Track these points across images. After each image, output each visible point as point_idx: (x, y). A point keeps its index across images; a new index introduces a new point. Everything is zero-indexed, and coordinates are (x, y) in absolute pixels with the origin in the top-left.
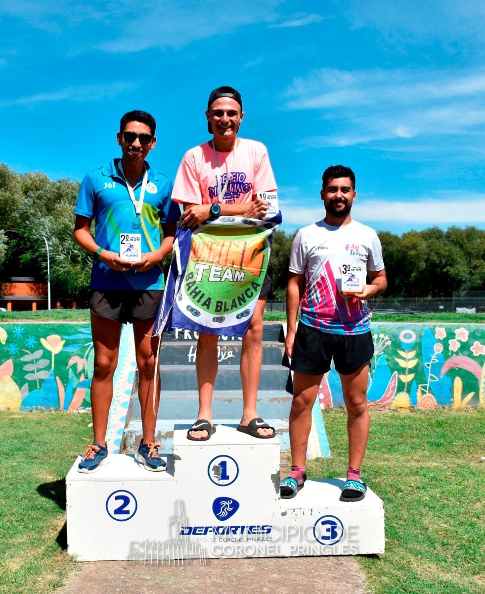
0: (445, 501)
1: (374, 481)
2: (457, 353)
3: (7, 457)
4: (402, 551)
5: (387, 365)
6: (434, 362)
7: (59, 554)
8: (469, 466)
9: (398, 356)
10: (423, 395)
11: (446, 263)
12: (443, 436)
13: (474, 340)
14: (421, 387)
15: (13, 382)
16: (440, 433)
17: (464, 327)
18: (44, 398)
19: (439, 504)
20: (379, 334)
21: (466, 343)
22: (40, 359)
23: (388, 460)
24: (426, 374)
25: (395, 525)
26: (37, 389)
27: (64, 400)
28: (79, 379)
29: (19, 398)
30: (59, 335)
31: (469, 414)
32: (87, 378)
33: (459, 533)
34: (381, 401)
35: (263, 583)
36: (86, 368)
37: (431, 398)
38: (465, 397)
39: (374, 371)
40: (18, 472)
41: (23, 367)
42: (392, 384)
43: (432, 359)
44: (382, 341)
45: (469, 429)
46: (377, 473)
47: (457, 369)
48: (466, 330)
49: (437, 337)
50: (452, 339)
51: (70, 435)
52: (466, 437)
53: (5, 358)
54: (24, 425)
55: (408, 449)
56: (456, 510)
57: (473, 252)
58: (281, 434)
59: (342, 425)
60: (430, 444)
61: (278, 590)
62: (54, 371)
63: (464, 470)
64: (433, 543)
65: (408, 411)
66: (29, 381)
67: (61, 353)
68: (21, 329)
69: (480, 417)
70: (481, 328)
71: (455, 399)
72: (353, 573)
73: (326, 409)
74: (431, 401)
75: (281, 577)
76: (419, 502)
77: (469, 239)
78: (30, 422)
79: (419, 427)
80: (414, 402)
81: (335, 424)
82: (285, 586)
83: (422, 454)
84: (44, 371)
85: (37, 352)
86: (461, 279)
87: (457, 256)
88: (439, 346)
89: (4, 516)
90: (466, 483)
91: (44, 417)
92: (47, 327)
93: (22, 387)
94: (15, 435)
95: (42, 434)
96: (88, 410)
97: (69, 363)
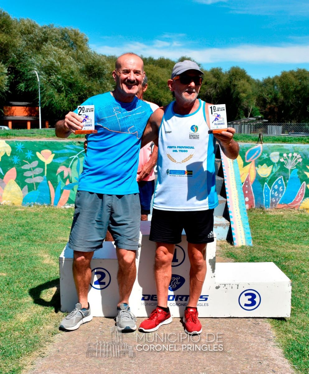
1: (284, 264)
3: (14, 240)
5: (298, 177)
9: (307, 170)
15: (17, 184)
18: (39, 197)
20: (293, 153)
22: (36, 168)
23: (295, 249)
25: (299, 297)
26: (34, 190)
27: (54, 198)
28: (65, 183)
29: (21, 196)
30: (50, 150)
32: (71, 183)
34: (292, 204)
36: (70, 175)
39: (287, 181)
41: (24, 173)
42: (301, 191)
44: (295, 158)
46: (287, 258)
51: (59, 224)
53: (10, 167)
54: (25, 216)
58: (216, 228)
59: (262, 221)
62: (46, 177)
66: (28, 184)
67: (52, 163)
68: (21, 145)
72: (267, 330)
73: (250, 209)
78: (30, 214)
81: (256, 220)
84: (39, 177)
85: (34, 162)
91: (40, 210)
92: (41, 143)
93: (23, 188)
94: (19, 224)
95: (39, 223)
96: (73, 206)
97: (58, 171)
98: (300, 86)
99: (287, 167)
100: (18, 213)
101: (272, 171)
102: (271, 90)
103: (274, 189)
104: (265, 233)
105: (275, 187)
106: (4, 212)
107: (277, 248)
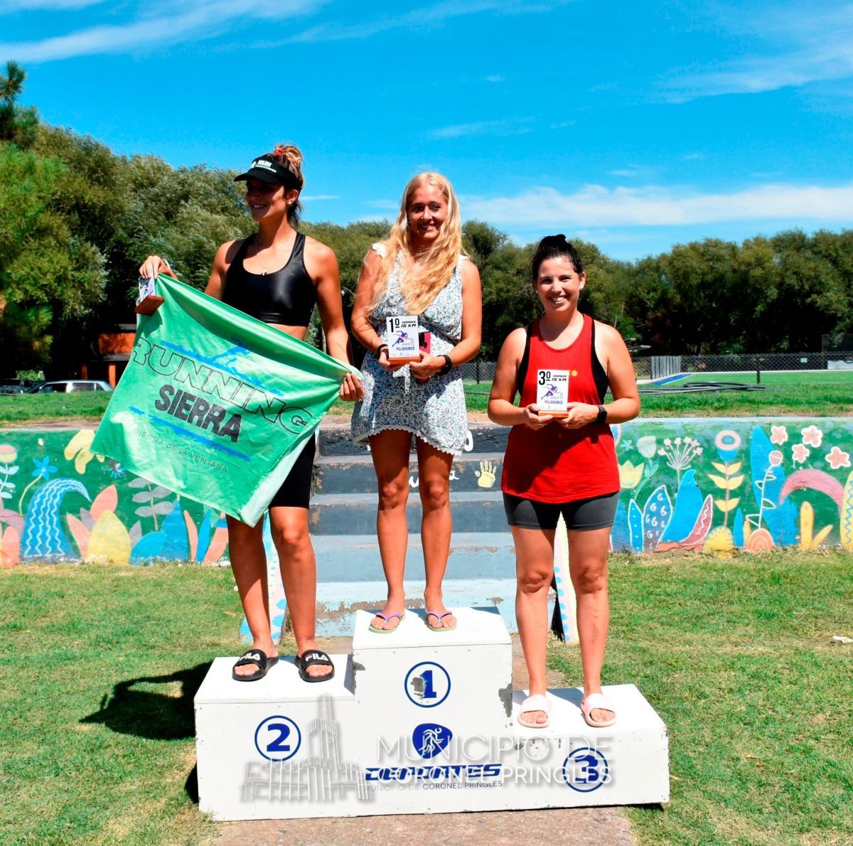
0: (770, 712)
2: (804, 465)
3: (110, 646)
4: (695, 796)
5: (697, 485)
6: (769, 480)
7: (187, 810)
8: (814, 651)
9: (714, 471)
10: (753, 530)
11: (810, 289)
12: (779, 600)
13: (831, 445)
14: (749, 518)
15: (118, 520)
16: (775, 595)
17: (817, 425)
18: (166, 545)
19: (760, 717)
20: (683, 438)
21: (819, 450)
22: (157, 484)
23: (689, 643)
24: (757, 500)
25: (692, 754)
26: (154, 530)
27: (196, 547)
28: (219, 513)
29: (127, 545)
31: (824, 560)
33: (786, 764)
34: (687, 542)
37: (766, 535)
38: (818, 532)
39: (676, 495)
40: (126, 673)
41: (132, 497)
42: (705, 514)
43: (766, 475)
44: (688, 448)
45: (819, 587)
46: (671, 667)
47: (805, 489)
48: (818, 428)
49: (774, 440)
50: (798, 443)
51: (206, 606)
52: (813, 600)
53: (104, 484)
54: (135, 589)
55: (722, 623)
56: (785, 726)
59: (625, 582)
60: (756, 615)
62: (180, 502)
63: (805, 659)
64: (744, 783)
65: (730, 556)
66: (142, 519)
69: (839, 565)
70: (842, 425)
71: (802, 536)
72: (620, 835)
74: (765, 540)
76: (730, 715)
77: (848, 249)
78: (144, 583)
79: (744, 584)
80: (739, 541)
81: (614, 581)
83: (743, 632)
84: (165, 502)
86: (835, 315)
87: (828, 277)
88: (776, 454)
89: (106, 748)
90: (805, 681)
91: (167, 573)
93: (131, 527)
94: (122, 607)
95: (162, 605)
98: (711, 274)
99: (673, 466)
100: (121, 583)
101: (643, 474)
102: (655, 282)
103: (649, 511)
104: (631, 610)
105: (651, 508)
106: (90, 580)
107: (653, 643)
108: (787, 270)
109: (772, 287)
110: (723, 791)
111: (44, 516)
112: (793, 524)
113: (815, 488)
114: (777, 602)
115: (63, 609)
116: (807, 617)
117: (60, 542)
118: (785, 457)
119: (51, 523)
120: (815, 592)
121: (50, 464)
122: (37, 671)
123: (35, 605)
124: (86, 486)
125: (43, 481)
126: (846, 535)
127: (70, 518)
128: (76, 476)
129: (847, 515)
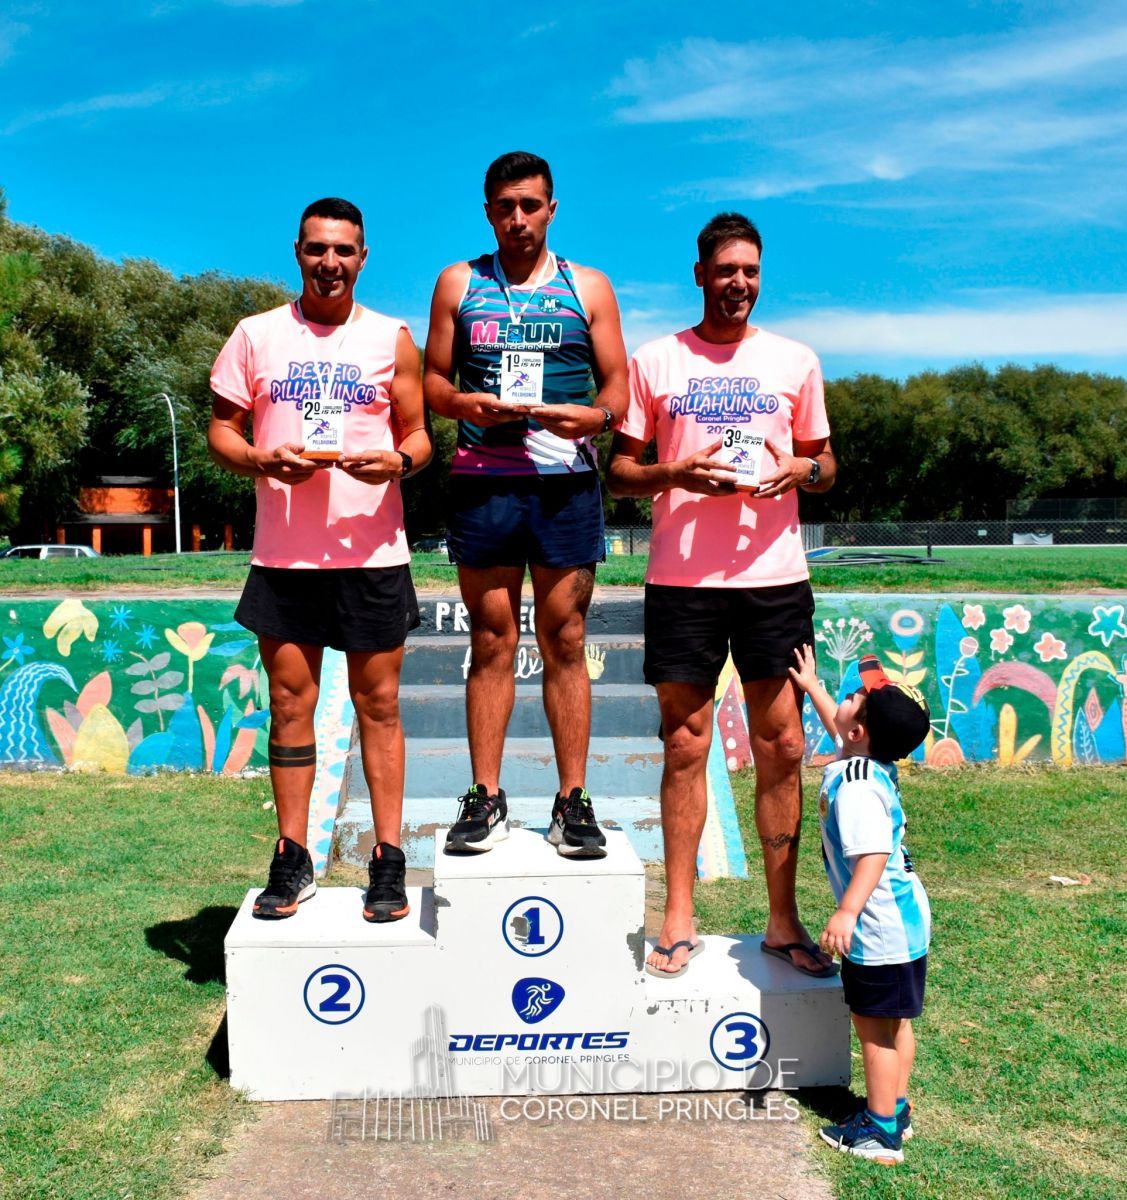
0: (975, 972)
2: (1006, 657)
3: (105, 875)
6: (960, 675)
7: (213, 1087)
8: (1026, 895)
9: (889, 663)
10: (937, 741)
11: (992, 441)
12: (975, 829)
13: (1041, 630)
15: (112, 716)
16: (970, 824)
17: (1023, 604)
18: (174, 749)
19: (961, 978)
20: (848, 619)
21: (1027, 636)
22: (165, 670)
24: (943, 699)
26: (159, 730)
27: (213, 753)
28: (243, 711)
29: (124, 749)
30: (203, 623)
31: (1030, 781)
32: (259, 709)
33: (999, 1040)
35: (610, 1149)
36: (257, 690)
37: (954, 748)
38: (1022, 744)
39: (837, 693)
41: (131, 687)
43: (956, 669)
44: (854, 632)
45: (1027, 813)
47: (1006, 688)
48: (1025, 609)
49: (967, 623)
50: (998, 628)
51: (228, 827)
52: (1022, 831)
53: (95, 670)
54: (135, 805)
56: (995, 990)
57: (1050, 418)
58: (650, 829)
60: (947, 848)
61: (640, 1162)
62: (193, 694)
63: (1015, 905)
64: (947, 1063)
65: (906, 773)
66: (144, 716)
67: (207, 658)
68: (125, 611)
69: (1051, 786)
70: (1058, 606)
71: (1002, 749)
73: (740, 770)
74: (952, 751)
75: (645, 1134)
77: (1042, 391)
78: (147, 797)
79: (927, 809)
82: (654, 1154)
83: (931, 869)
84: (174, 694)
85: (158, 656)
86: (1025, 474)
87: (1016, 426)
88: (970, 642)
89: (104, 1005)
90: (1017, 933)
91: (175, 786)
92: (178, 606)
93: (129, 726)
94: (119, 827)
95: (172, 826)
96: (264, 772)
97: (223, 678)
98: (867, 419)
99: (835, 656)
100: (116, 797)
106: (78, 794)
107: (814, 881)
108: (963, 415)
109: (943, 438)
110: (919, 1072)
111: (17, 710)
112: (989, 733)
113: (1019, 686)
114: (973, 832)
115: (43, 829)
116: (1013, 852)
117: (37, 744)
118: (981, 646)
119: (26, 719)
120: (1022, 819)
121: (24, 643)
122: (12, 905)
123: (8, 823)
124: (70, 672)
125: (15, 665)
126: (1059, 749)
127: (51, 714)
128: (57, 658)
129: (1061, 722)
